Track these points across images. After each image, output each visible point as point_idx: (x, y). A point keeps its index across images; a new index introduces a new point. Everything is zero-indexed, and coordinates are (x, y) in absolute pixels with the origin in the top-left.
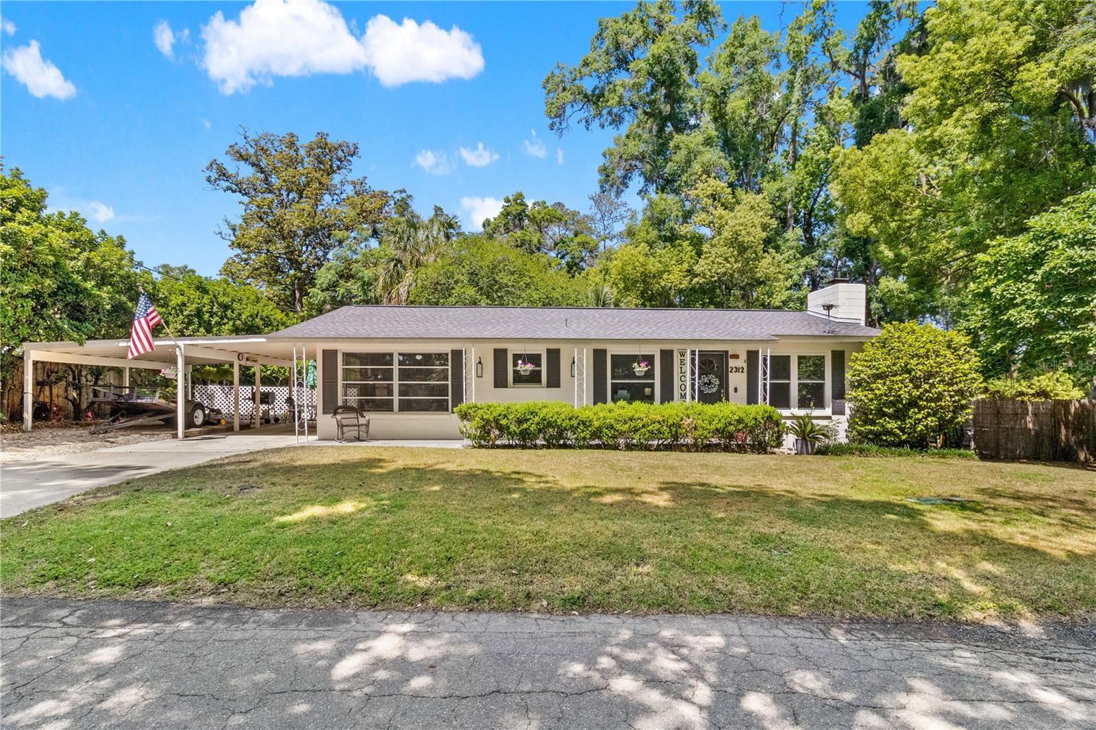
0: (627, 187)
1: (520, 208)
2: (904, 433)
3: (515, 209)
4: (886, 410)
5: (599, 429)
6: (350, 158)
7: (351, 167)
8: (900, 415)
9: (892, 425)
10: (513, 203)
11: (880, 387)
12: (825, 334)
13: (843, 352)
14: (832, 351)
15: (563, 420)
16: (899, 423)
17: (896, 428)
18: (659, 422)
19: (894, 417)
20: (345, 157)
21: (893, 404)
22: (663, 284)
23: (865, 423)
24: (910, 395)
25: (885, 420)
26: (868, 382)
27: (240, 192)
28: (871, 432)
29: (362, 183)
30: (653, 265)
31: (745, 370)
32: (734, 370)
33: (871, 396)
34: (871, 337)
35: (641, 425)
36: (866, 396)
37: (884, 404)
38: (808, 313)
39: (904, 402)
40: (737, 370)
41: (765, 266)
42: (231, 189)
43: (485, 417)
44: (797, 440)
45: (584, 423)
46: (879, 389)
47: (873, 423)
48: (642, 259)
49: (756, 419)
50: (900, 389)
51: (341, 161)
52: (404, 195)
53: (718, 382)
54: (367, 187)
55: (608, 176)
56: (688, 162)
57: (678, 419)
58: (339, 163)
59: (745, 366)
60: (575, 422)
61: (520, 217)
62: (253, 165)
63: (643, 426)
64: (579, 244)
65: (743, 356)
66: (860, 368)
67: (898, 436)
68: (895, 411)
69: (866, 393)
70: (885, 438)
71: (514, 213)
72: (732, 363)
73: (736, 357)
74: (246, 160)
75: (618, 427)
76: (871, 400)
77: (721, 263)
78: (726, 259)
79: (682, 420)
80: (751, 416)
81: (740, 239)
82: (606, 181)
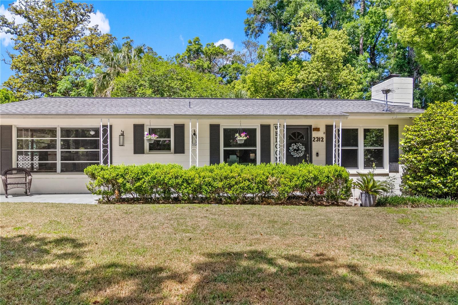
0: (262, 33)
1: (197, 47)
2: (446, 186)
3: (194, 47)
4: (432, 169)
5: (200, 186)
6: (89, 14)
7: (90, 20)
8: (443, 173)
9: (436, 181)
10: (193, 43)
11: (427, 151)
12: (384, 112)
13: (397, 126)
14: (389, 125)
15: (170, 179)
16: (442, 179)
17: (439, 183)
18: (249, 180)
19: (438, 174)
20: (86, 13)
21: (436, 164)
22: (279, 88)
23: (415, 179)
24: (451, 157)
25: (431, 177)
26: (416, 147)
27: (16, 34)
28: (419, 185)
29: (95, 29)
30: (273, 77)
31: (325, 140)
32: (316, 139)
33: (419, 158)
34: (419, 114)
35: (234, 183)
36: (415, 158)
37: (430, 164)
38: (372, 100)
39: (446, 162)
40: (318, 139)
41: (344, 75)
42: (10, 32)
43: (105, 177)
44: (361, 193)
45: (187, 181)
46: (426, 153)
47: (421, 178)
48: (265, 72)
49: (328, 177)
50: (443, 152)
51: (83, 16)
52: (129, 40)
53: (304, 149)
54: (99, 31)
55: (249, 25)
56: (296, 11)
57: (264, 177)
58: (82, 17)
59: (324, 136)
60: (180, 181)
61: (198, 52)
62: (25, 17)
63: (236, 183)
64: (234, 68)
65: (323, 129)
66: (411, 137)
67: (441, 189)
68: (439, 170)
69: (415, 155)
70: (430, 190)
71: (194, 49)
72: (315, 134)
73: (317, 129)
74: (20, 14)
75: (215, 184)
76: (420, 161)
77: (315, 73)
78: (318, 70)
79: (267, 178)
80: (324, 175)
81: (327, 56)
82: (249, 29)
